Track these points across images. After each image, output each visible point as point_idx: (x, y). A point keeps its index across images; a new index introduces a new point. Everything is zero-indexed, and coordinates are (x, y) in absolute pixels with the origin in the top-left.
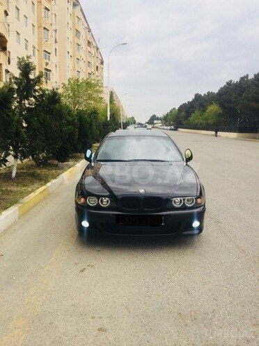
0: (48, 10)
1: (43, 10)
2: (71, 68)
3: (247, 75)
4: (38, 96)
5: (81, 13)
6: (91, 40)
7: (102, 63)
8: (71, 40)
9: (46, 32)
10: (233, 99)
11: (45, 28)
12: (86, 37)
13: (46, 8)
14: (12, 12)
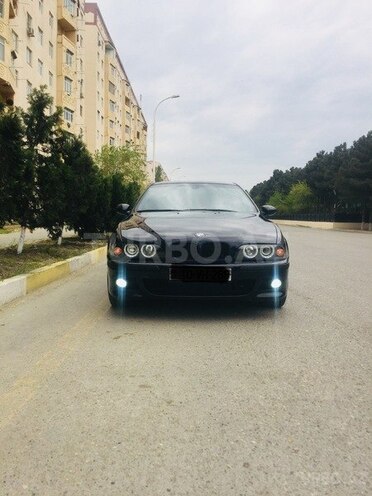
0: (72, 54)
1: (65, 54)
2: (102, 132)
3: (345, 144)
4: (56, 140)
5: (116, 60)
6: (130, 97)
7: (145, 128)
8: (102, 95)
9: (68, 82)
10: (325, 175)
11: (66, 78)
12: (124, 93)
13: (69, 51)
14: (22, 54)
